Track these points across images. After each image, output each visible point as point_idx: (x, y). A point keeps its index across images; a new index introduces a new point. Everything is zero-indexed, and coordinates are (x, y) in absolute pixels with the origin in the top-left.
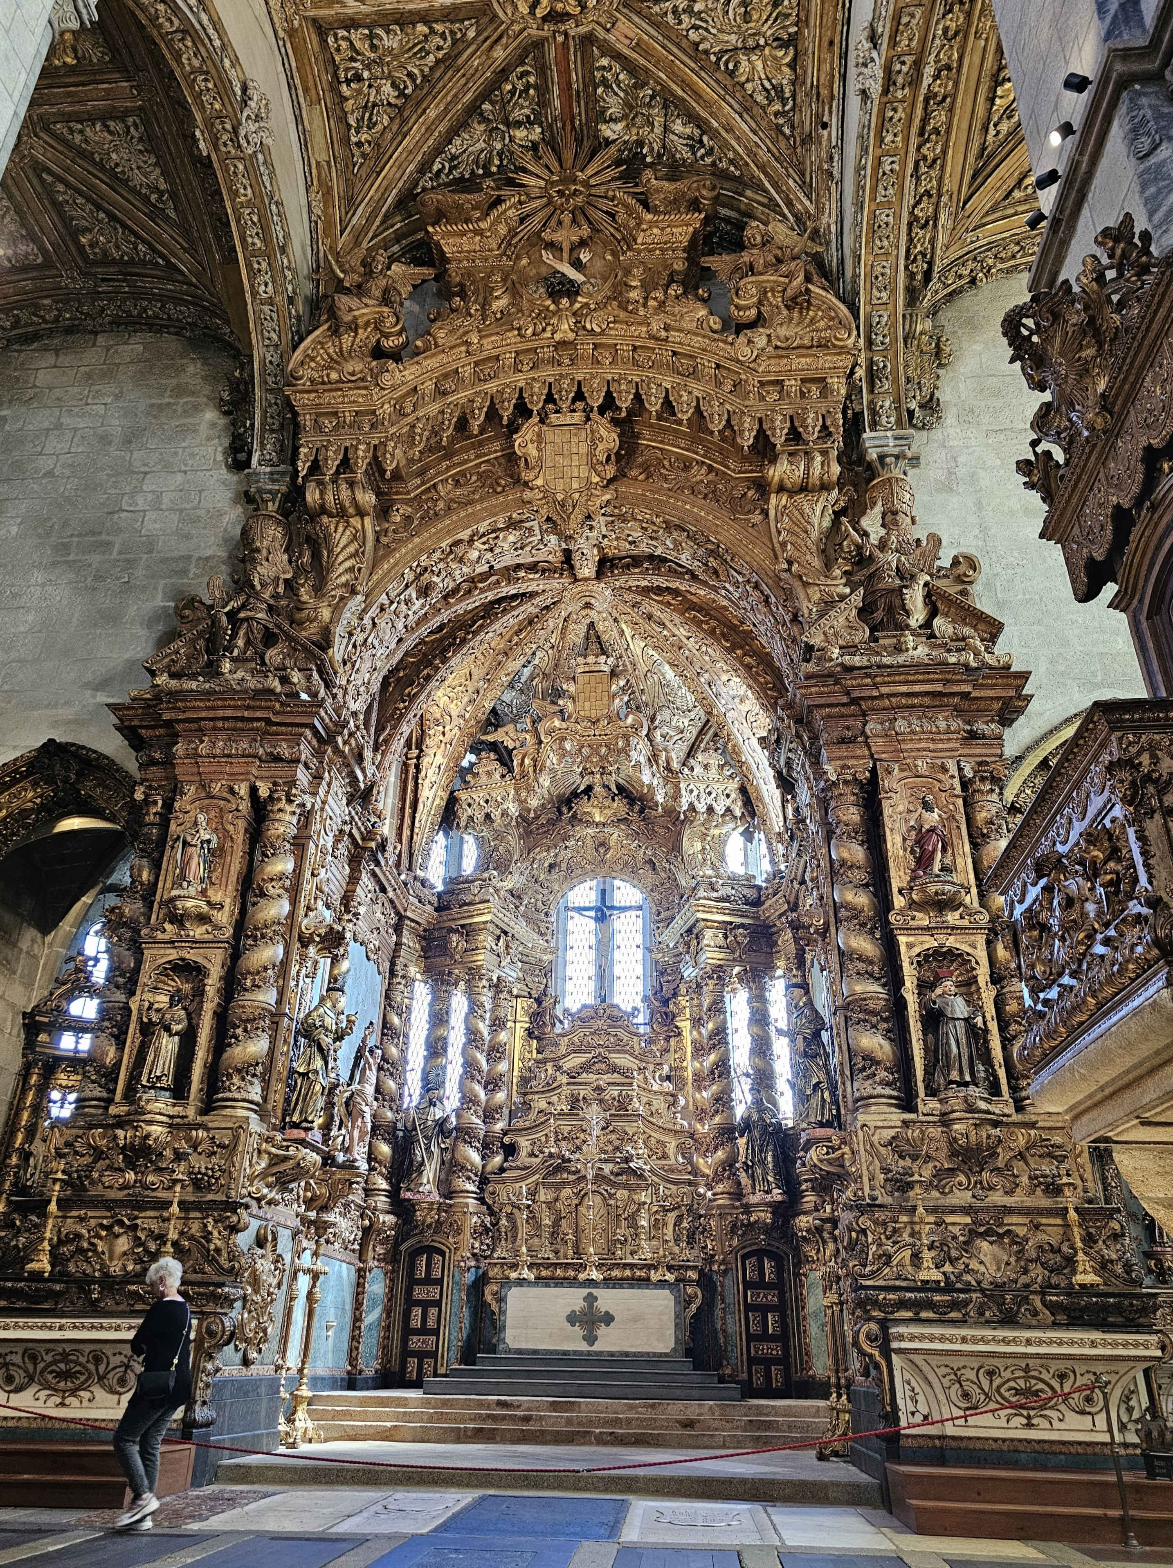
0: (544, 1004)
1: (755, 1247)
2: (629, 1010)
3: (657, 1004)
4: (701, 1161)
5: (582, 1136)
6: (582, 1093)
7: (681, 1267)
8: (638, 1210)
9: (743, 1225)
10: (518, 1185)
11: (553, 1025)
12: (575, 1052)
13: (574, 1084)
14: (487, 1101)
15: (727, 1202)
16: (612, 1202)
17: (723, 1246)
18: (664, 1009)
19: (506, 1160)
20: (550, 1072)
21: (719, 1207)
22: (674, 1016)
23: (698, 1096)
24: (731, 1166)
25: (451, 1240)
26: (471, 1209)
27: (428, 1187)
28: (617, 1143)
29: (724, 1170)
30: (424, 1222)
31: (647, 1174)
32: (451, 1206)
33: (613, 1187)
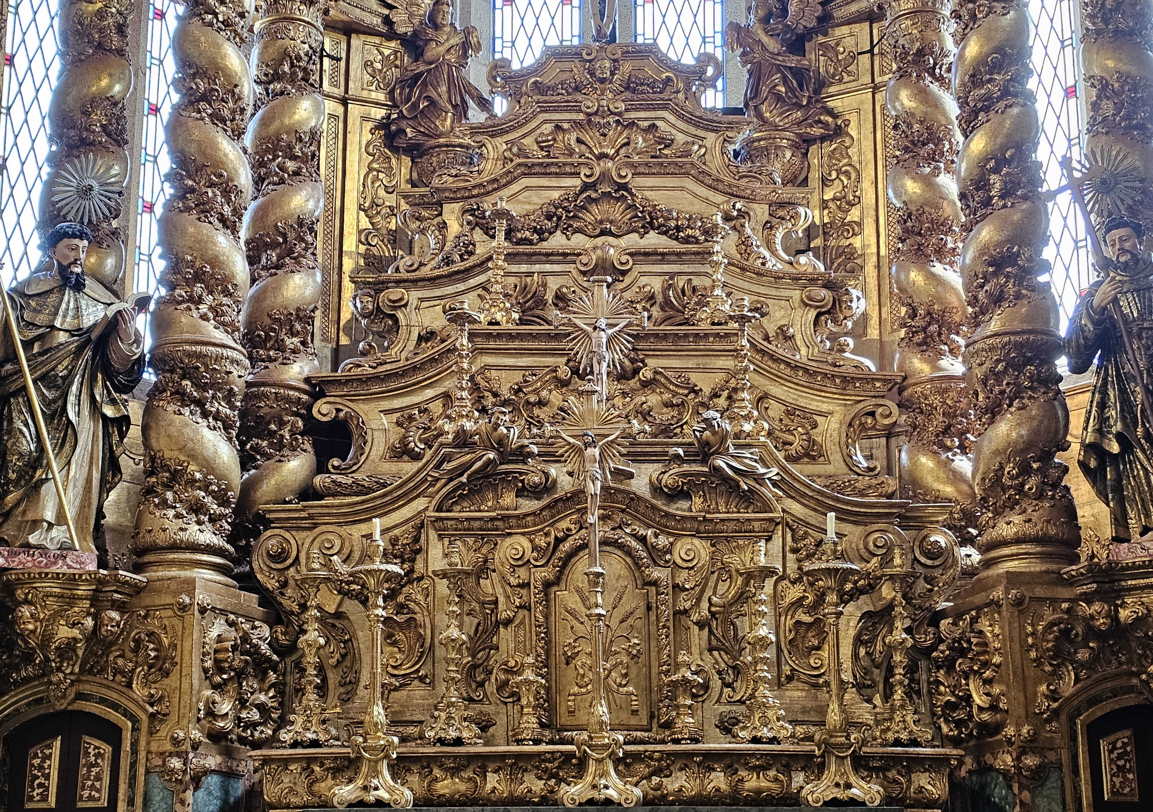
0: (433, 51)
1: (1129, 700)
2: (688, 60)
3: (772, 45)
4: (926, 462)
5: (555, 398)
6: (553, 284)
7: (894, 760)
8: (742, 597)
9: (1092, 632)
10: (358, 531)
11: (461, 110)
12: (529, 171)
13: (530, 258)
14: (257, 300)
15: (1037, 567)
16: (657, 573)
17: (1029, 700)
18: (792, 61)
19: (321, 468)
20: (454, 228)
21: (1012, 578)
22: (821, 84)
23: (916, 277)
24: (1046, 457)
25: (139, 691)
26: (201, 597)
27: (58, 533)
28: (666, 415)
29: (1025, 470)
30: (46, 640)
31: (769, 491)
32: (138, 590)
33: (662, 530)
